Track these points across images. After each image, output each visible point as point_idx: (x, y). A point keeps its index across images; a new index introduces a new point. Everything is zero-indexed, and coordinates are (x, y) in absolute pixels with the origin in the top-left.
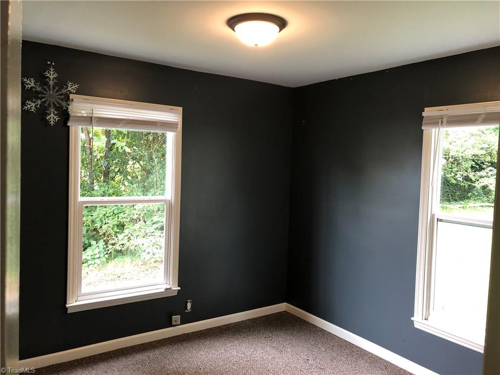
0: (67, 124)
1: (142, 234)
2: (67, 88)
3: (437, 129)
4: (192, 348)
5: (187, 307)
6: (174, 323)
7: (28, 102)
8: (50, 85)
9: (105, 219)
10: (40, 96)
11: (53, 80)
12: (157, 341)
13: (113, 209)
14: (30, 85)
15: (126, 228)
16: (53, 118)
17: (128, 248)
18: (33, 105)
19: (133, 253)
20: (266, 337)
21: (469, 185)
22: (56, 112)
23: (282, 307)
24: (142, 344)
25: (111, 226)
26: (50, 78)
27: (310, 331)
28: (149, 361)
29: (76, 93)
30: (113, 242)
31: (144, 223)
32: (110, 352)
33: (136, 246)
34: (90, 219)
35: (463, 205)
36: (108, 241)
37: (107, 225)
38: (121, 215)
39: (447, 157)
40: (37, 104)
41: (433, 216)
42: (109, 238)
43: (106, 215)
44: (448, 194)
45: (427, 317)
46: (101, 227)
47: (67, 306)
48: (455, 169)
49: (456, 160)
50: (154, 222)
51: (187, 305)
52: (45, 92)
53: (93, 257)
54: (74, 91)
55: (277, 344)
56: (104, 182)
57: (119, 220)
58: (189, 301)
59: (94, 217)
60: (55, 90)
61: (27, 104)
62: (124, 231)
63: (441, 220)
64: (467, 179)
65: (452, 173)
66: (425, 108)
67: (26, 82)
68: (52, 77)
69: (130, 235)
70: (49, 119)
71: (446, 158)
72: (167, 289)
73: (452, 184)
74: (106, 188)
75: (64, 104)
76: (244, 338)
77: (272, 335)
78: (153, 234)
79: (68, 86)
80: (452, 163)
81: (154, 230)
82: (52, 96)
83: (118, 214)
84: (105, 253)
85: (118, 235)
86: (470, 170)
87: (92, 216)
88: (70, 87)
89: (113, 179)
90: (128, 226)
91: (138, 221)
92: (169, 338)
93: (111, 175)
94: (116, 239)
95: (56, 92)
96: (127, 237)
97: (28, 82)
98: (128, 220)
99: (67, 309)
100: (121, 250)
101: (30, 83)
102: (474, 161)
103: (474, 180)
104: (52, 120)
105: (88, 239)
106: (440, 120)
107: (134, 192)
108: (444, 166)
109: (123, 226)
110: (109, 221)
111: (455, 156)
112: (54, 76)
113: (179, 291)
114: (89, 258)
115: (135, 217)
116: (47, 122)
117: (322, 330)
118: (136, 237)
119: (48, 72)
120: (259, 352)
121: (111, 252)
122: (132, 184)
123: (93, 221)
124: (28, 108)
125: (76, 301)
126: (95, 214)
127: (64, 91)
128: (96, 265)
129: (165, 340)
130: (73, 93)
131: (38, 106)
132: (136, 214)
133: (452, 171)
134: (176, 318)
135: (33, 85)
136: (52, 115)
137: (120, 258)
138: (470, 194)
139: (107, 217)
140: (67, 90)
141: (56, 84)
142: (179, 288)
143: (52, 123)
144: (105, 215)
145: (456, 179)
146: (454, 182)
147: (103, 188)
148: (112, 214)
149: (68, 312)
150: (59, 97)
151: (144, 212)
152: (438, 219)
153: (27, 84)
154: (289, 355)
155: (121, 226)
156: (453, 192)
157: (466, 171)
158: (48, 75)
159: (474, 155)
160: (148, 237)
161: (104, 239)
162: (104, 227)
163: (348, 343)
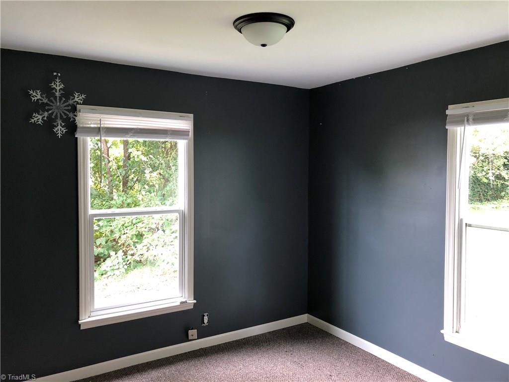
0: (75, 136)
1: (161, 243)
2: (74, 99)
3: (463, 128)
4: (210, 364)
5: (204, 321)
6: (190, 338)
7: (34, 115)
8: (56, 97)
9: (123, 230)
10: (47, 108)
11: (59, 92)
12: (173, 356)
13: (131, 219)
14: (36, 97)
15: (145, 238)
16: (60, 130)
17: (147, 258)
18: (40, 117)
19: (153, 264)
20: (286, 351)
21: (502, 184)
22: (63, 124)
23: (304, 318)
24: (158, 360)
25: (130, 236)
26: (56, 90)
27: (333, 344)
28: (164, 379)
29: (83, 104)
30: (132, 252)
31: (163, 232)
32: (125, 369)
33: (155, 256)
34: (109, 229)
35: (496, 206)
36: (127, 251)
37: (125, 235)
38: (140, 225)
39: (477, 155)
40: (44, 117)
41: (461, 221)
42: (128, 249)
43: (125, 225)
44: (480, 194)
45: (458, 330)
46: (120, 237)
47: (80, 322)
48: (487, 168)
49: (486, 158)
50: (172, 231)
51: (203, 319)
52: (51, 104)
53: (112, 268)
54: (81, 102)
55: (298, 359)
56: (123, 191)
57: (138, 229)
58: (206, 314)
59: (112, 228)
60: (62, 102)
61: (34, 116)
62: (143, 241)
63: (470, 226)
64: (499, 177)
65: (483, 172)
66: (449, 106)
67: (32, 94)
68: (58, 88)
69: (149, 245)
70: (57, 131)
71: (475, 156)
72: (182, 303)
73: (484, 184)
74: (125, 198)
75: (71, 115)
76: (263, 351)
77: (293, 349)
78: (172, 243)
79: (75, 97)
80: (483, 162)
81: (173, 240)
82: (58, 107)
83: (136, 223)
84: (124, 263)
85: (137, 245)
86: (502, 168)
87: (111, 226)
88: (77, 98)
89: (132, 188)
90: (147, 236)
91: (157, 230)
92: (186, 353)
93: (129, 184)
94: (135, 249)
95: (63, 104)
96: (146, 247)
97: (34, 94)
98: (147, 230)
99: (80, 325)
100: (141, 260)
101: (36, 95)
102: (506, 158)
103: (507, 178)
104: (59, 132)
105: (107, 250)
106: (466, 118)
107: (152, 201)
108: (474, 165)
109: (142, 235)
110: (127, 232)
111: (486, 154)
112: (61, 87)
113: (194, 304)
114: (108, 269)
115: (154, 226)
116: (55, 134)
117: (346, 344)
118: (155, 247)
119: (55, 83)
120: (279, 367)
121: (130, 263)
122: (151, 193)
123: (112, 232)
124: (35, 121)
125: (89, 317)
126: (114, 224)
127: (71, 102)
128: (115, 276)
129: (182, 355)
130: (80, 104)
131: (45, 119)
132: (154, 223)
133: (483, 170)
134: (193, 333)
135: (39, 97)
136: (59, 127)
137: (139, 269)
138: (503, 194)
139: (126, 227)
140: (74, 100)
141: (62, 96)
142: (195, 301)
143: (60, 135)
144: (123, 225)
145: (487, 178)
146: (486, 181)
147: (121, 198)
148: (130, 223)
149: (81, 329)
150: (66, 108)
151: (162, 222)
152: (466, 224)
153: (33, 96)
154: (311, 371)
155: (140, 236)
156: (485, 192)
157: (498, 169)
158: (54, 86)
159: (506, 152)
160: (166, 247)
161: (123, 249)
162: (123, 237)
163: (373, 357)
